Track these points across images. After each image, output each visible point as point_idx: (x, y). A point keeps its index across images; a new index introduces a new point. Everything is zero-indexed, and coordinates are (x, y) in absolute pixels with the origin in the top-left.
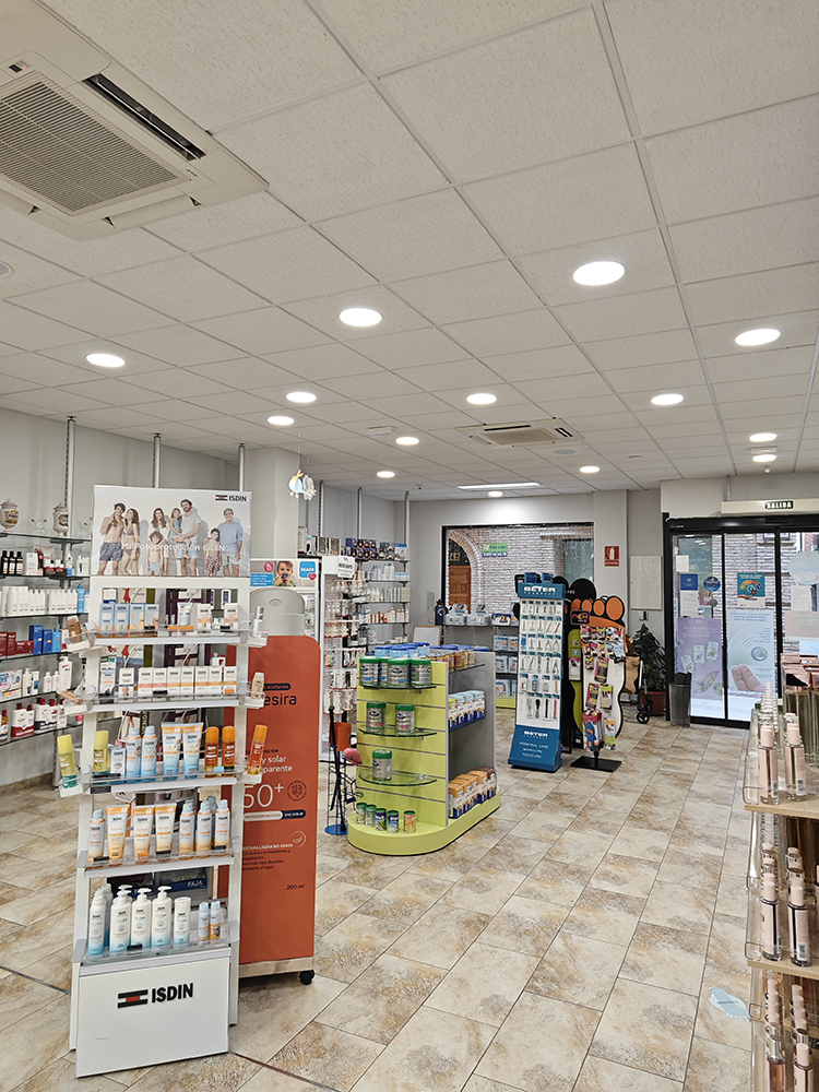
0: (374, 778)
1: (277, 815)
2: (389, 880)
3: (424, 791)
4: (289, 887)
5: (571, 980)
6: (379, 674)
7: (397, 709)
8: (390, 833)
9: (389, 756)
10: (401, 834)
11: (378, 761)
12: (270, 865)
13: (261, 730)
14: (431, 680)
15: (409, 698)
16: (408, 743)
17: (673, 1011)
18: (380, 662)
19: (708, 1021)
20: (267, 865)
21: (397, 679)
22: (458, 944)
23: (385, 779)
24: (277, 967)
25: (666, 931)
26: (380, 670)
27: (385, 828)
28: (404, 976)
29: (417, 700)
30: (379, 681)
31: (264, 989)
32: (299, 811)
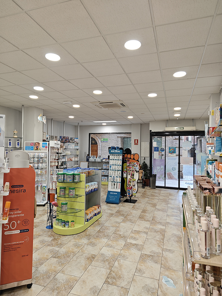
0: (61, 211)
1: (18, 232)
2: (65, 244)
3: (77, 214)
4: (23, 256)
5: (120, 277)
6: (64, 178)
7: (69, 189)
8: (66, 228)
9: (66, 204)
10: (70, 228)
11: (63, 205)
12: (15, 249)
13: (8, 203)
14: (80, 180)
15: (73, 185)
16: (73, 199)
17: (151, 286)
18: (64, 174)
19: (162, 289)
20: (14, 249)
21: (69, 180)
22: (84, 267)
23: (65, 211)
24: (18, 284)
25: (149, 256)
26: (64, 177)
27: (65, 226)
28: (65, 281)
29: (76, 186)
30: (64, 180)
31: (13, 292)
32: (26, 230)
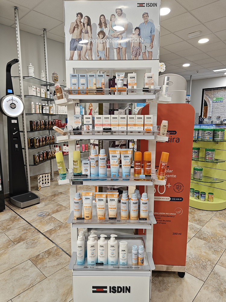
0: (195, 179)
1: (168, 199)
3: (216, 185)
4: (174, 234)
6: (198, 135)
7: (206, 150)
8: (201, 201)
9: (201, 170)
10: (206, 202)
11: (196, 171)
12: (164, 222)
13: (165, 155)
14: (224, 138)
15: (211, 146)
16: (210, 165)
18: (198, 130)
20: (162, 222)
21: (208, 137)
23: (200, 179)
24: (167, 268)
26: (198, 133)
27: (199, 198)
29: (215, 147)
30: (198, 138)
32: (180, 198)
